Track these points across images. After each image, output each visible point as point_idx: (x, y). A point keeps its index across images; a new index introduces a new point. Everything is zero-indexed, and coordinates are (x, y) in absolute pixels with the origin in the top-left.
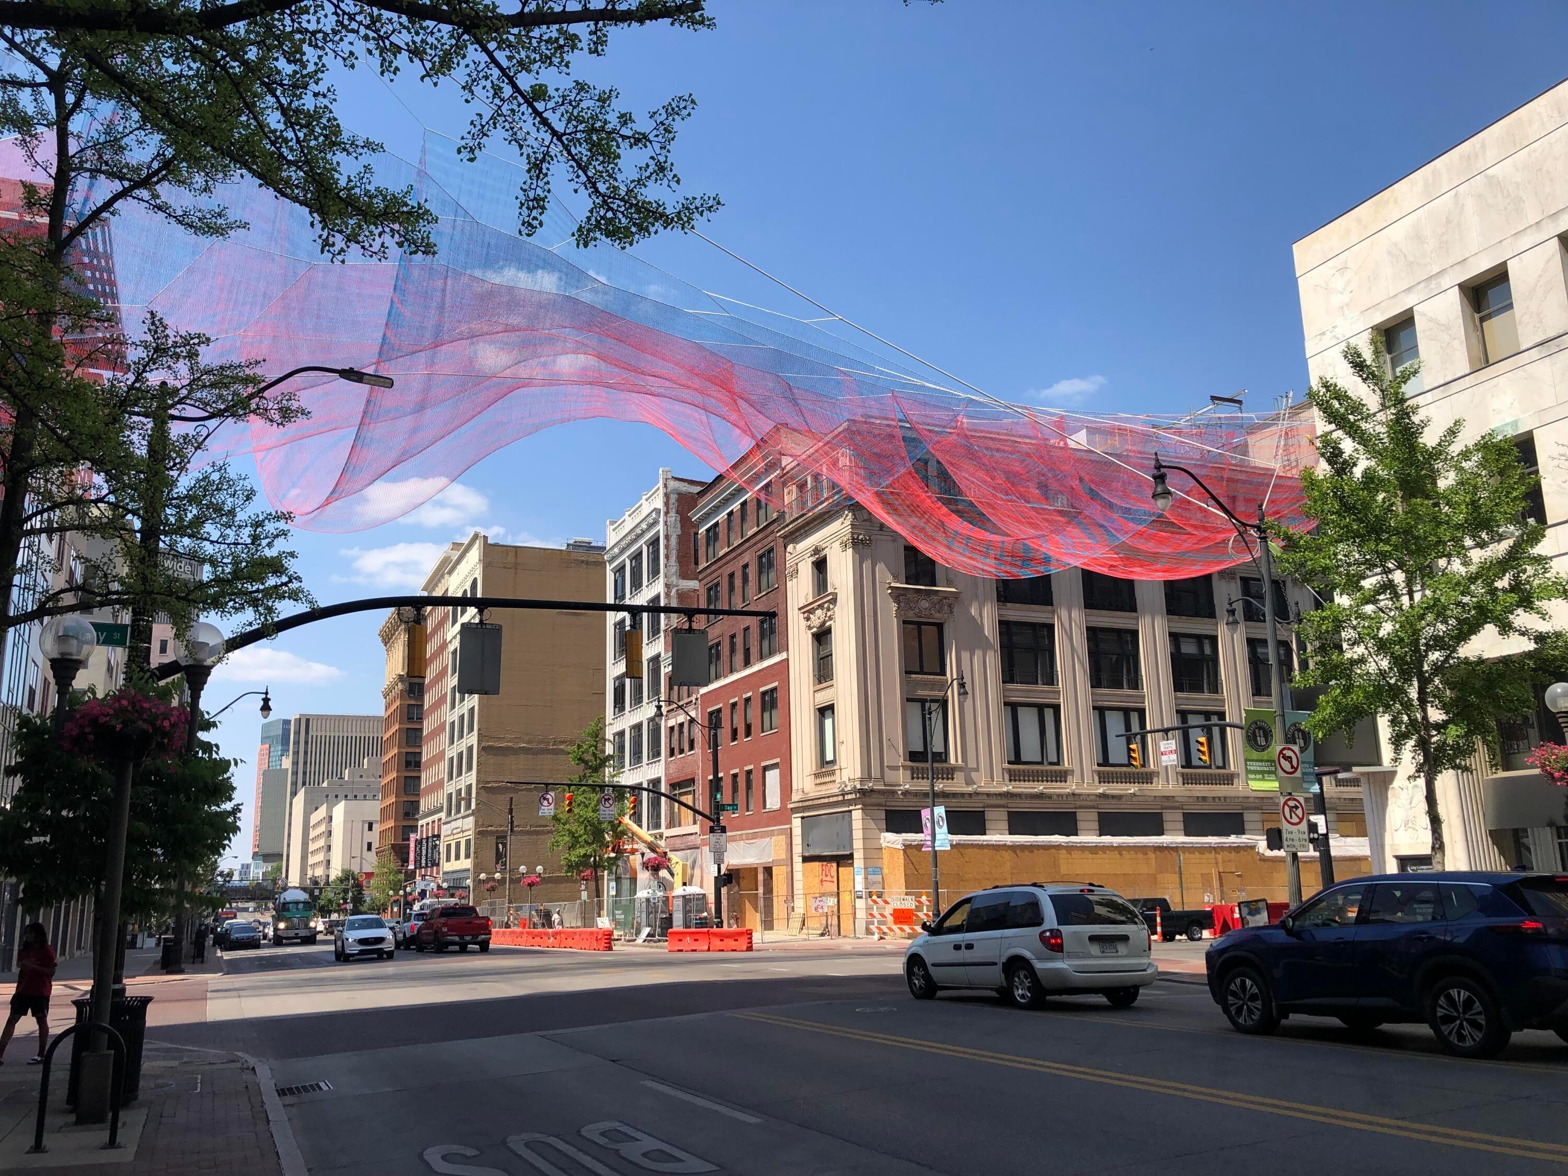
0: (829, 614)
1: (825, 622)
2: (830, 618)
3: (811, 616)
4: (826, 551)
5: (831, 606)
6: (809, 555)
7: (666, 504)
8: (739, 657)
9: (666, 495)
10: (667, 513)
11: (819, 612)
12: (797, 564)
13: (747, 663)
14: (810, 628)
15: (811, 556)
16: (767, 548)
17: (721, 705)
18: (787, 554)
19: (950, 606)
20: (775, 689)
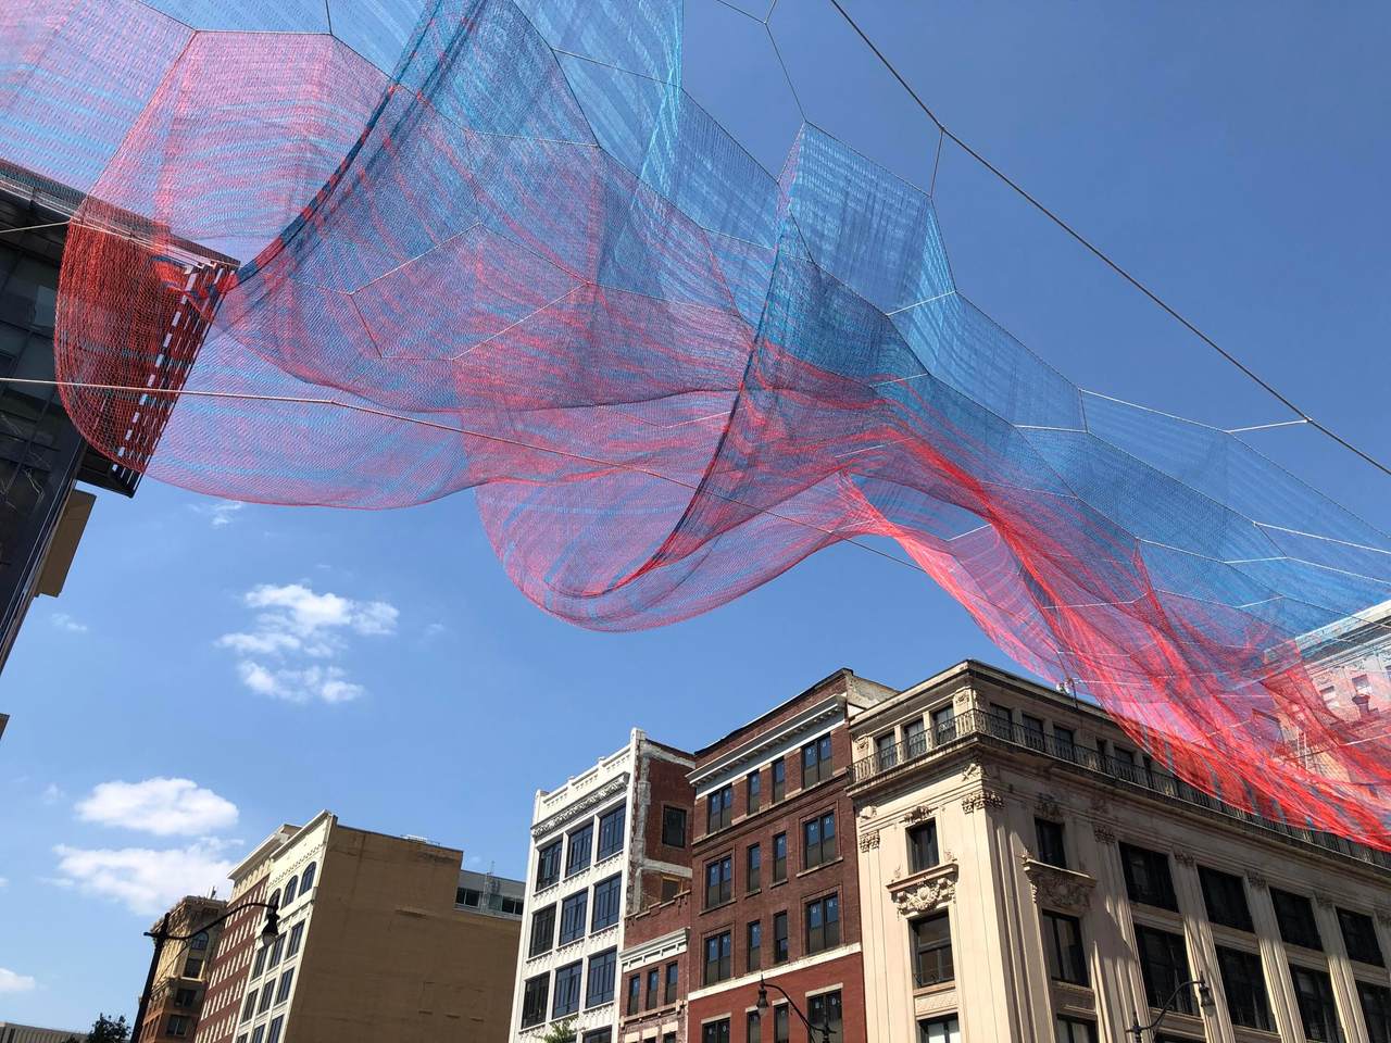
0: (944, 892)
1: (936, 903)
2: (946, 898)
3: (909, 895)
4: (936, 814)
5: (949, 882)
6: (902, 819)
7: (638, 768)
8: (767, 951)
9: (639, 758)
10: (637, 779)
11: (925, 891)
12: (878, 831)
13: (781, 957)
14: (905, 911)
15: (907, 819)
16: (819, 813)
17: (728, 1015)
18: (858, 820)
19: (1086, 896)
20: (837, 994)
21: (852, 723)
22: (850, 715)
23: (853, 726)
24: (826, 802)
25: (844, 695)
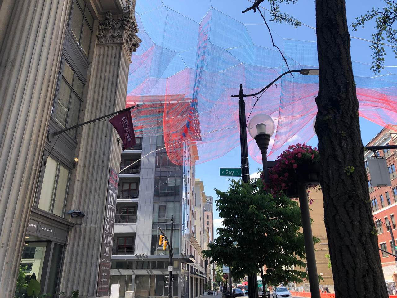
8: (385, 202)
13: (389, 203)
17: (380, 219)
21: (393, 139)
22: (392, 137)
23: (394, 140)
24: (391, 162)
25: (390, 132)
